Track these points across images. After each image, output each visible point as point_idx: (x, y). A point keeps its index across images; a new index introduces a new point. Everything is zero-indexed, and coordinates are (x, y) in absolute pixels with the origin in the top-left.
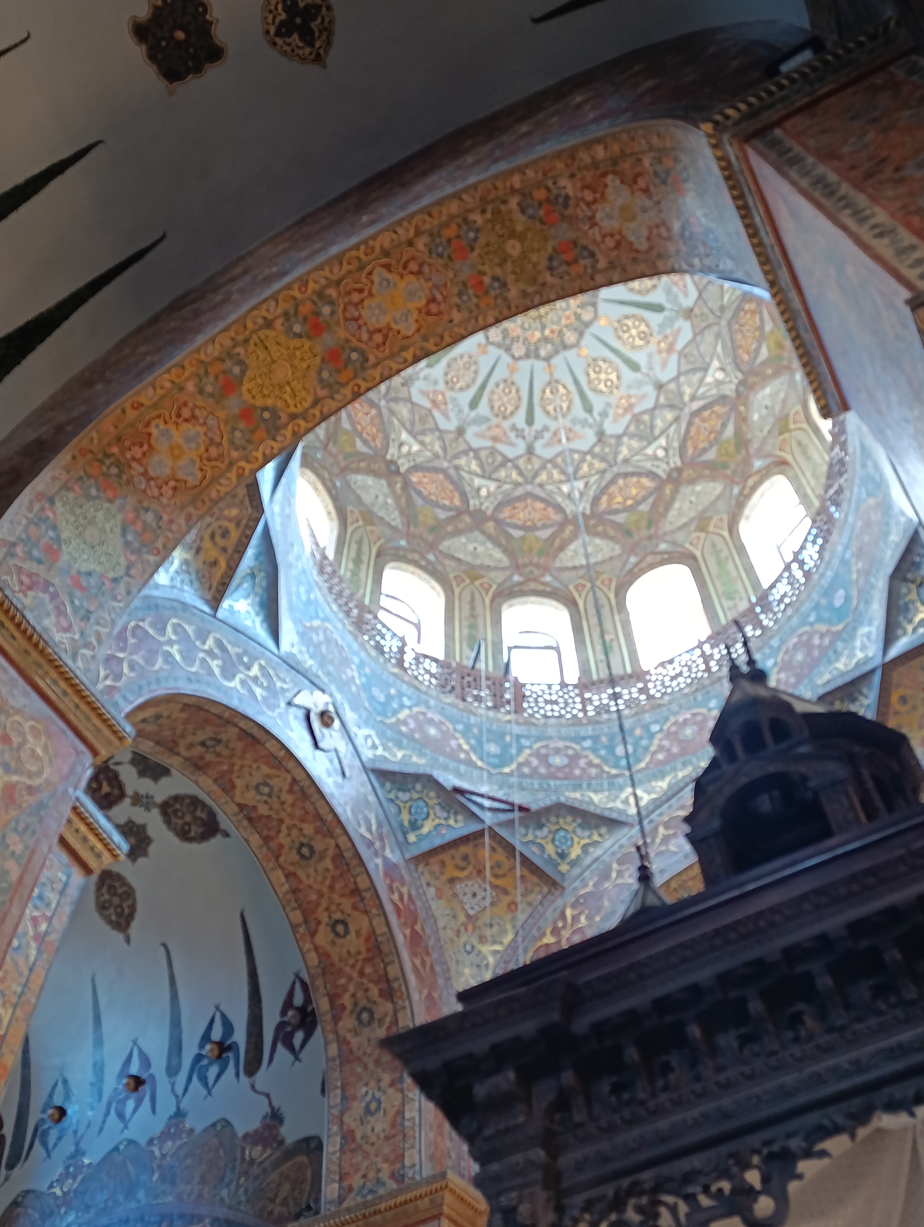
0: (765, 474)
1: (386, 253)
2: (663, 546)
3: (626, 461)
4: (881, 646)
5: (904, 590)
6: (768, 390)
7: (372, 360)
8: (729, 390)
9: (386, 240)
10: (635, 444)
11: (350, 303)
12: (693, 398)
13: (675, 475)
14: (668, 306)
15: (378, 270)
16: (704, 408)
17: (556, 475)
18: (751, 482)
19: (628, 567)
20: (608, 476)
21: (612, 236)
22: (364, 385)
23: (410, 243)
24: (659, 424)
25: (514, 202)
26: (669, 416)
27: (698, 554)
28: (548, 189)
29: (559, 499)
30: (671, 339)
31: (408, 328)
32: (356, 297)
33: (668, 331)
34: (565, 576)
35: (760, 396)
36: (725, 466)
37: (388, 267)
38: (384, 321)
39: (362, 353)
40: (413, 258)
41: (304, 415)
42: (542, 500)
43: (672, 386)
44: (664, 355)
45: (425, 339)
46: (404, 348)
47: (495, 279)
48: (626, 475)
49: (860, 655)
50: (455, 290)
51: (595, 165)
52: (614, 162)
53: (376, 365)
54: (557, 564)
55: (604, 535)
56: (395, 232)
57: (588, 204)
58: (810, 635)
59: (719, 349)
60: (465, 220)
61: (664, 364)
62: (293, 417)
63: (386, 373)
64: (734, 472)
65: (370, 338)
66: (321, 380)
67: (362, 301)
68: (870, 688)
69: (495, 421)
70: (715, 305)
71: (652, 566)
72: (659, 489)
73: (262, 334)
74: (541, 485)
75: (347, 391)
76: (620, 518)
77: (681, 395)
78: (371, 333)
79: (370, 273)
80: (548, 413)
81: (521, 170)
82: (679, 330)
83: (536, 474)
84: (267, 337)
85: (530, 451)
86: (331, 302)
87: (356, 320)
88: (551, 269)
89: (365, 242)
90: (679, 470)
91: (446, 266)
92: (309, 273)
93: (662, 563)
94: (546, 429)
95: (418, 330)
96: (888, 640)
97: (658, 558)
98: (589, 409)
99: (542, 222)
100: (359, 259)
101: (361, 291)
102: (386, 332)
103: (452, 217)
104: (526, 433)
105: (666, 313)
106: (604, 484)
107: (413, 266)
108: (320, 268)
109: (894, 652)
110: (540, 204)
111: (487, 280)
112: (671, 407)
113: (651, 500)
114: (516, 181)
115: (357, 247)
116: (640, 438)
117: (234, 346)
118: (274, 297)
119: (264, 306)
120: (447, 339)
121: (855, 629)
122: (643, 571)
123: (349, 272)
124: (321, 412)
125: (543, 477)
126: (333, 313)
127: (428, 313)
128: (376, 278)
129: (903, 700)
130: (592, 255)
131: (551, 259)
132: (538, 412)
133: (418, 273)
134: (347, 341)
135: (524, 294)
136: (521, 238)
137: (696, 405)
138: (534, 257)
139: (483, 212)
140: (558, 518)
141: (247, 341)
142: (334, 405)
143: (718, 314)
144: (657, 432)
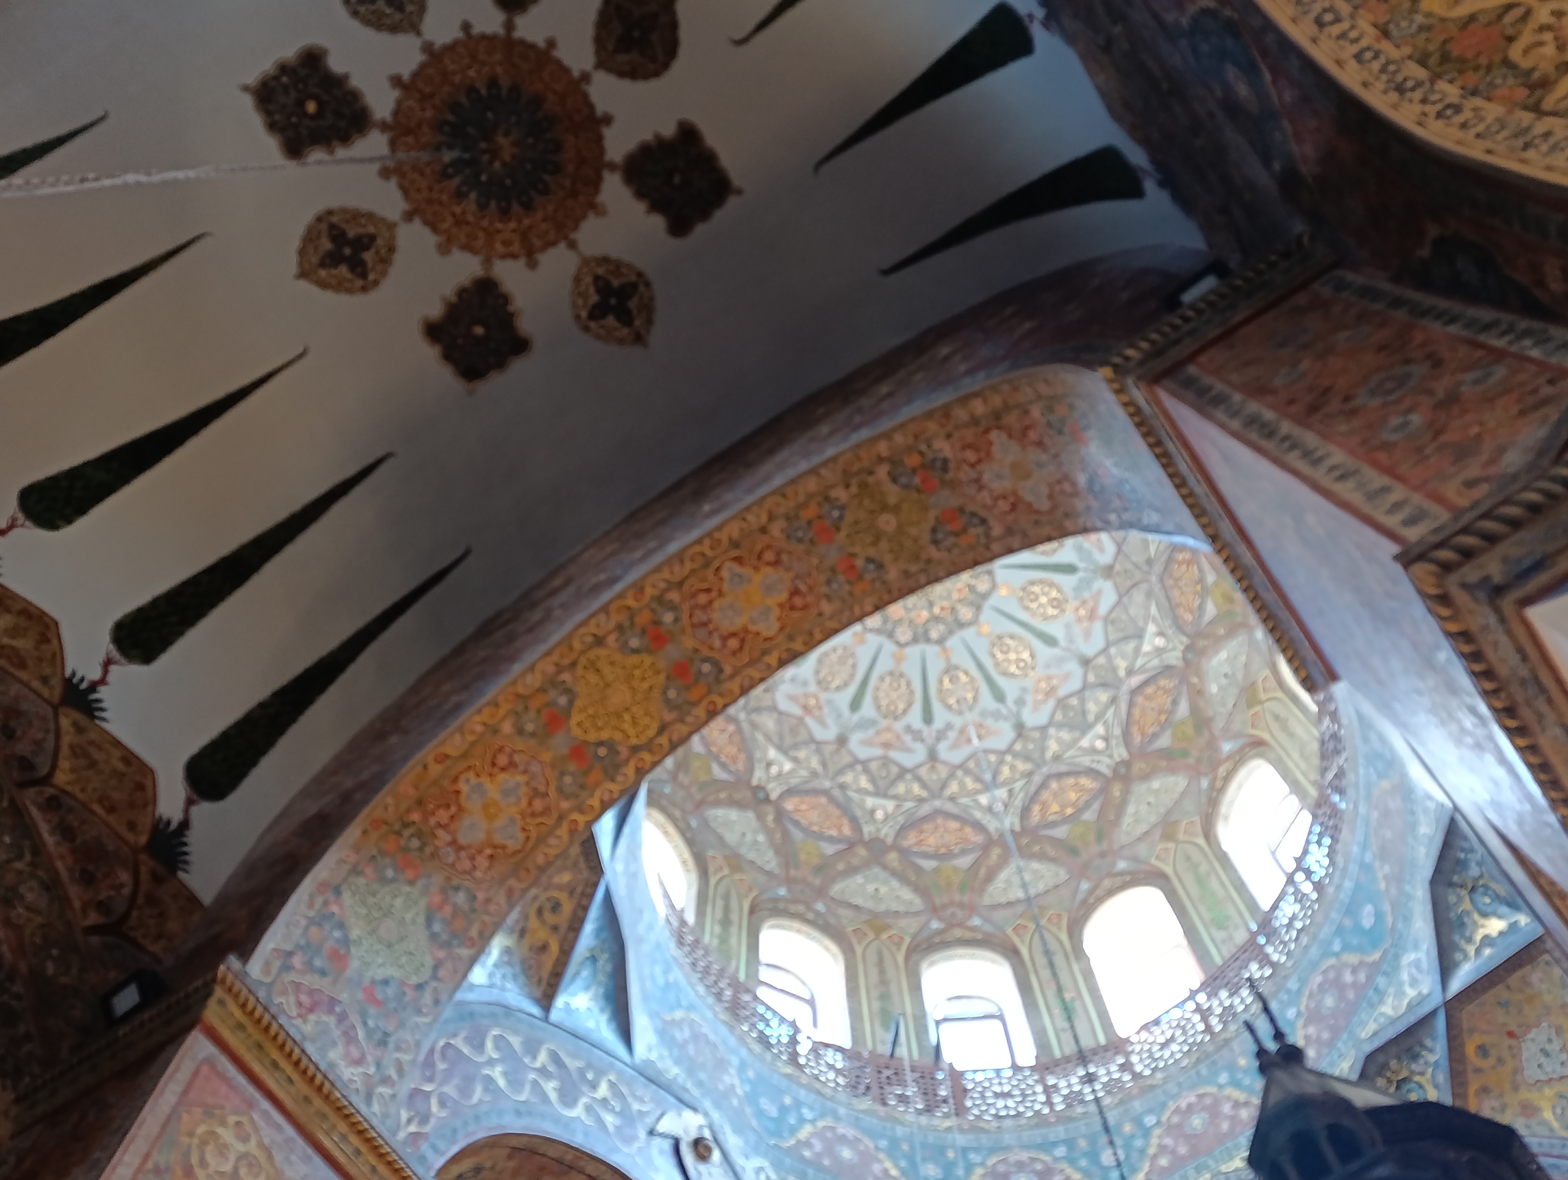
0: (1239, 759)
1: (735, 544)
2: (1122, 865)
3: (1057, 758)
4: (1438, 977)
5: (1452, 899)
6: (1223, 655)
7: (728, 670)
8: (1174, 658)
9: (734, 530)
10: (1065, 735)
11: (697, 606)
12: (1130, 672)
13: (1123, 771)
14: (1081, 565)
15: (728, 565)
16: (1145, 683)
17: (970, 784)
18: (1222, 771)
19: (1080, 897)
20: (1037, 779)
21: (1005, 497)
22: (720, 702)
23: (763, 530)
24: (1092, 708)
25: (882, 471)
26: (1103, 696)
27: (1169, 870)
28: (921, 453)
29: (978, 815)
30: (1091, 604)
31: (769, 627)
32: (703, 598)
33: (1086, 595)
34: (999, 916)
35: (1215, 661)
36: (1185, 754)
37: (738, 560)
38: (739, 622)
39: (716, 664)
40: (768, 547)
41: (649, 746)
42: (956, 817)
43: (1101, 660)
44: (1085, 624)
45: (791, 638)
46: (765, 652)
47: (869, 560)
48: (1060, 776)
49: (1411, 993)
50: (823, 578)
51: (975, 421)
52: (997, 416)
53: (732, 677)
54: (987, 900)
55: (1042, 857)
56: (744, 520)
57: (973, 466)
58: (1339, 969)
59: (1153, 610)
60: (827, 498)
61: (1087, 634)
62: (635, 749)
63: (747, 683)
64: (1199, 761)
65: (724, 646)
66: (667, 701)
67: (711, 602)
68: (1434, 1039)
69: (884, 723)
70: (1139, 559)
71: (1111, 892)
72: (1105, 790)
73: (592, 654)
74: (952, 799)
75: (700, 712)
76: (1060, 832)
77: (1114, 670)
78: (725, 639)
79: (718, 569)
80: (949, 707)
81: (887, 435)
82: (1099, 592)
83: (944, 785)
84: (598, 658)
85: (933, 756)
86: (673, 607)
87: (705, 624)
88: (935, 542)
89: (709, 534)
90: (1127, 764)
91: (808, 553)
92: (644, 577)
93: (1124, 887)
94: (949, 726)
95: (782, 629)
96: (1446, 969)
97: (1118, 881)
98: (1000, 697)
99: (919, 491)
100: (703, 555)
101: (708, 590)
102: (742, 635)
103: (810, 496)
104: (925, 734)
105: (1080, 574)
106: (1033, 789)
107: (769, 556)
108: (658, 569)
109: (1457, 984)
110: (914, 471)
111: (859, 563)
112: (1104, 685)
113: (1096, 806)
114: (883, 448)
115: (699, 541)
116: (1071, 727)
117: (559, 672)
118: (605, 609)
119: (593, 622)
120: (818, 636)
121: (1397, 957)
122: (1100, 900)
123: (693, 572)
124: (670, 740)
125: (954, 787)
126: (676, 620)
127: (792, 608)
128: (725, 574)
129: (1483, 1051)
130: (983, 522)
131: (934, 531)
132: (937, 707)
133: (776, 563)
134: (696, 651)
135: (906, 574)
136: (896, 509)
137: (1135, 681)
138: (913, 531)
139: (847, 486)
140: (978, 839)
141: (574, 664)
142: (684, 729)
143: (1145, 568)
144: (1091, 718)
